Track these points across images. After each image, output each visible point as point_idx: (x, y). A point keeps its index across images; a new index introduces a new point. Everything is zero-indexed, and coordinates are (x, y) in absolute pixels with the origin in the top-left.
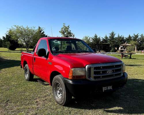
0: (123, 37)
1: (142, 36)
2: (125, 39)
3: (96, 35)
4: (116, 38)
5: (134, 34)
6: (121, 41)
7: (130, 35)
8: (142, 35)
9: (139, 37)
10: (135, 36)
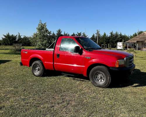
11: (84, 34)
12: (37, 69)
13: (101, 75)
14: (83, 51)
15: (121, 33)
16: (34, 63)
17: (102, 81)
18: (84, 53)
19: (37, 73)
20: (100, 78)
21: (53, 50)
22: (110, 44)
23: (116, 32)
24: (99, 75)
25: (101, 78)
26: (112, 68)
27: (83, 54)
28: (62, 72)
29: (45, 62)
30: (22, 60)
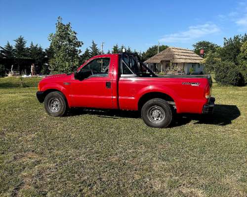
0: (41, 48)
4: (27, 48)
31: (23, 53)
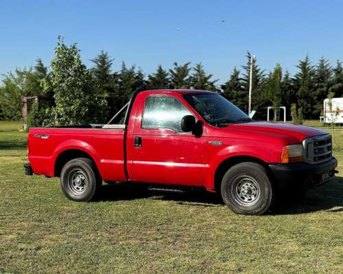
0: (140, 74)
1: (198, 71)
2: (146, 78)
3: (40, 62)
4: (115, 75)
5: (176, 64)
6: (134, 87)
7: (160, 67)
8: (199, 66)
9: (192, 73)
10: (179, 70)
11: (199, 69)
12: (78, 180)
13: (249, 184)
14: (204, 127)
15: (339, 64)
16: (67, 166)
17: (253, 198)
18: (207, 131)
19: (78, 192)
20: (246, 192)
21: (123, 126)
22: (298, 107)
23: (322, 61)
24: (244, 185)
25: (250, 192)
26: (274, 166)
27: (204, 134)
28: (149, 185)
29: (102, 161)
30: (30, 159)
31: (107, 85)
